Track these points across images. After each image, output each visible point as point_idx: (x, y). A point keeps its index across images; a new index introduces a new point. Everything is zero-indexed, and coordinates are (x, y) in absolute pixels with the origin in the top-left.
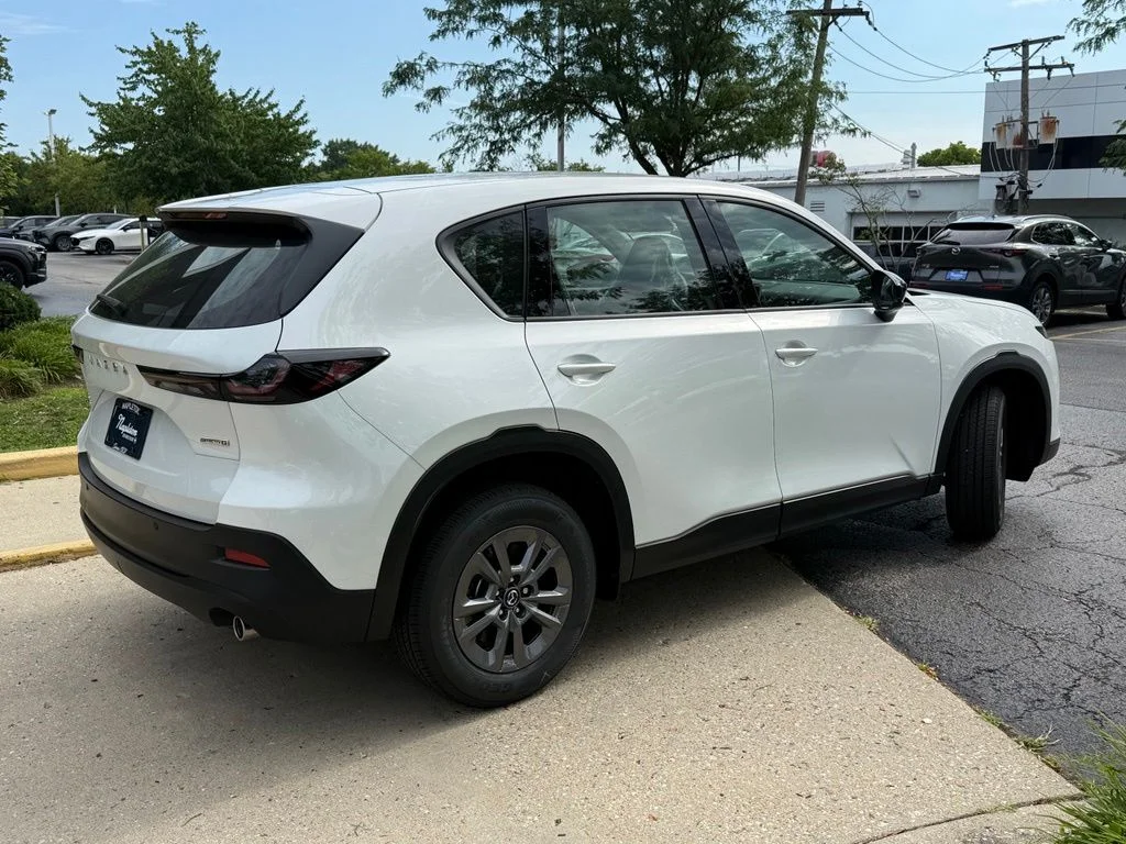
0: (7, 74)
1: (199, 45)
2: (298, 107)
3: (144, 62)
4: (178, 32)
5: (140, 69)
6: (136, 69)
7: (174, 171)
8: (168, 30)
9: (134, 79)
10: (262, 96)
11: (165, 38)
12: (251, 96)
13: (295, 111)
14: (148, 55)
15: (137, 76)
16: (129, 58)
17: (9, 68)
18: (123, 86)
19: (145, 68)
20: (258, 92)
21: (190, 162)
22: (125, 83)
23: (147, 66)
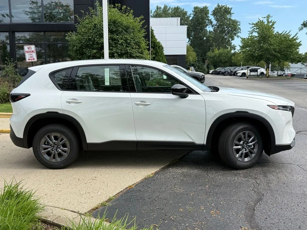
0: (240, 31)
1: (270, 20)
2: (296, 35)
3: (255, 26)
4: (265, 18)
5: (254, 28)
6: (253, 28)
7: (256, 55)
8: (262, 17)
9: (252, 31)
10: (287, 33)
11: (262, 19)
12: (283, 33)
13: (295, 36)
14: (256, 25)
15: (253, 30)
16: (252, 26)
17: (240, 30)
18: (249, 33)
19: (256, 28)
20: (286, 31)
21: (261, 52)
22: (250, 32)
23: (256, 27)
